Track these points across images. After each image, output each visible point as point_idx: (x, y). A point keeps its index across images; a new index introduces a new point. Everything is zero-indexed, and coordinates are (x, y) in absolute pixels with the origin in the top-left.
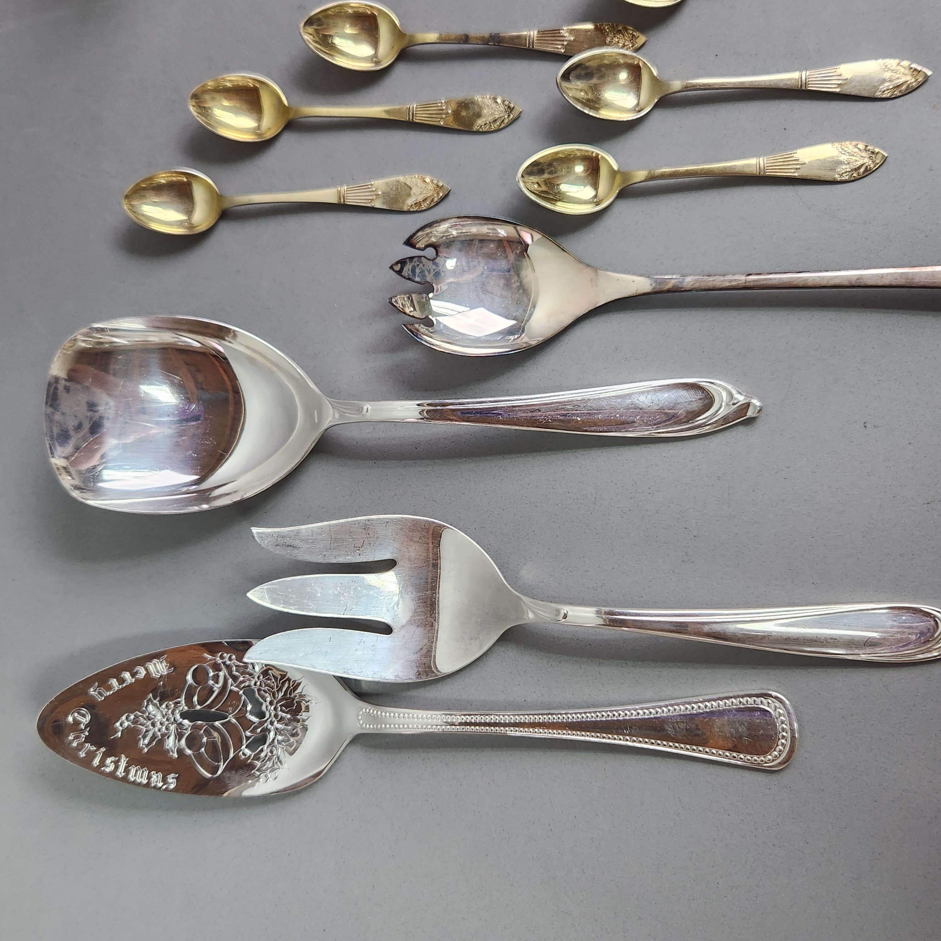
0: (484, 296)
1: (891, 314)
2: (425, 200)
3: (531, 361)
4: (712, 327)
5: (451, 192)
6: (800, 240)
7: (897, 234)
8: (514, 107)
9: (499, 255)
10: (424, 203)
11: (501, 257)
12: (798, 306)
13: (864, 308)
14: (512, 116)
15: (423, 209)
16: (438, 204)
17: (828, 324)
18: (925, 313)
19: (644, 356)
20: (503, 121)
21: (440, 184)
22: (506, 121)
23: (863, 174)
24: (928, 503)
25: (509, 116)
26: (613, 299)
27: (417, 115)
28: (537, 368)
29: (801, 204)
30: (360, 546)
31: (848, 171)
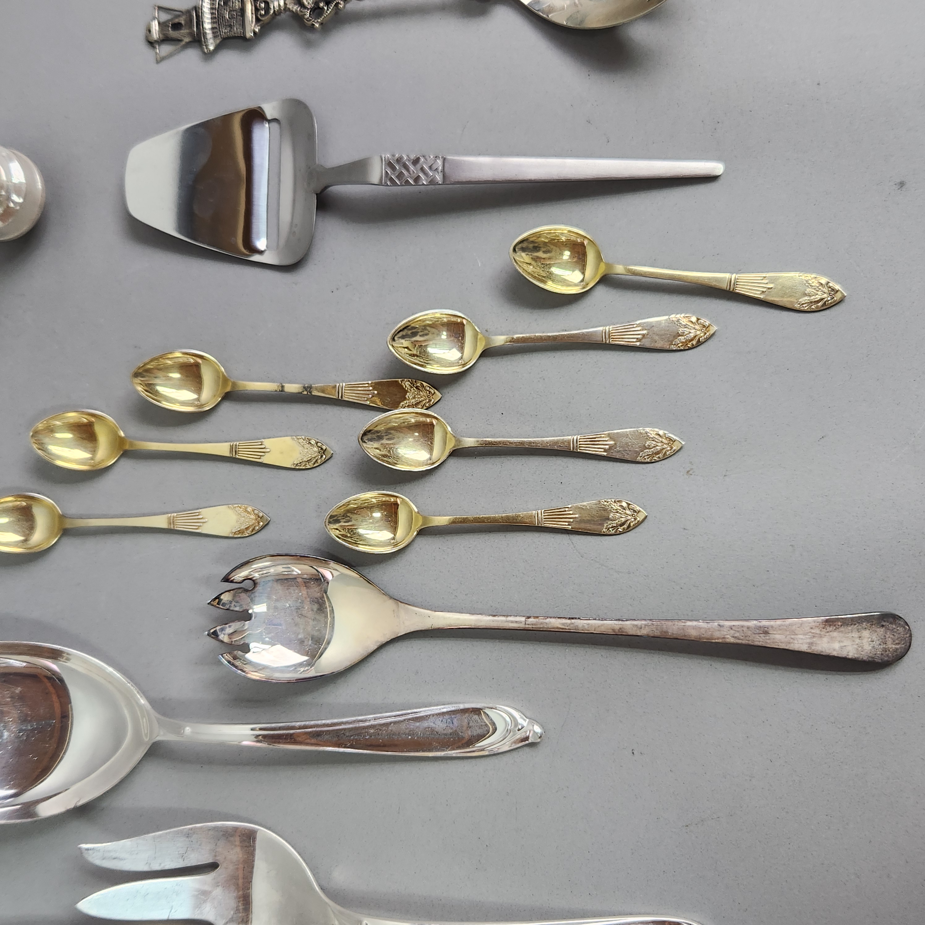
0: (299, 619)
1: (653, 654)
2: (247, 529)
3: (343, 679)
4: (501, 657)
5: (270, 522)
6: (574, 584)
7: (657, 584)
8: (326, 449)
9: (312, 583)
10: (246, 530)
11: (314, 585)
12: (574, 643)
13: (631, 648)
14: (324, 456)
15: (246, 535)
16: (259, 531)
17: (600, 660)
18: (681, 655)
19: (442, 680)
20: (317, 460)
21: (261, 515)
22: (319, 461)
23: (627, 529)
24: (688, 826)
25: (322, 456)
26: (412, 630)
27: (239, 452)
28: (348, 685)
29: (575, 551)
30: (184, 852)
31: (614, 526)
